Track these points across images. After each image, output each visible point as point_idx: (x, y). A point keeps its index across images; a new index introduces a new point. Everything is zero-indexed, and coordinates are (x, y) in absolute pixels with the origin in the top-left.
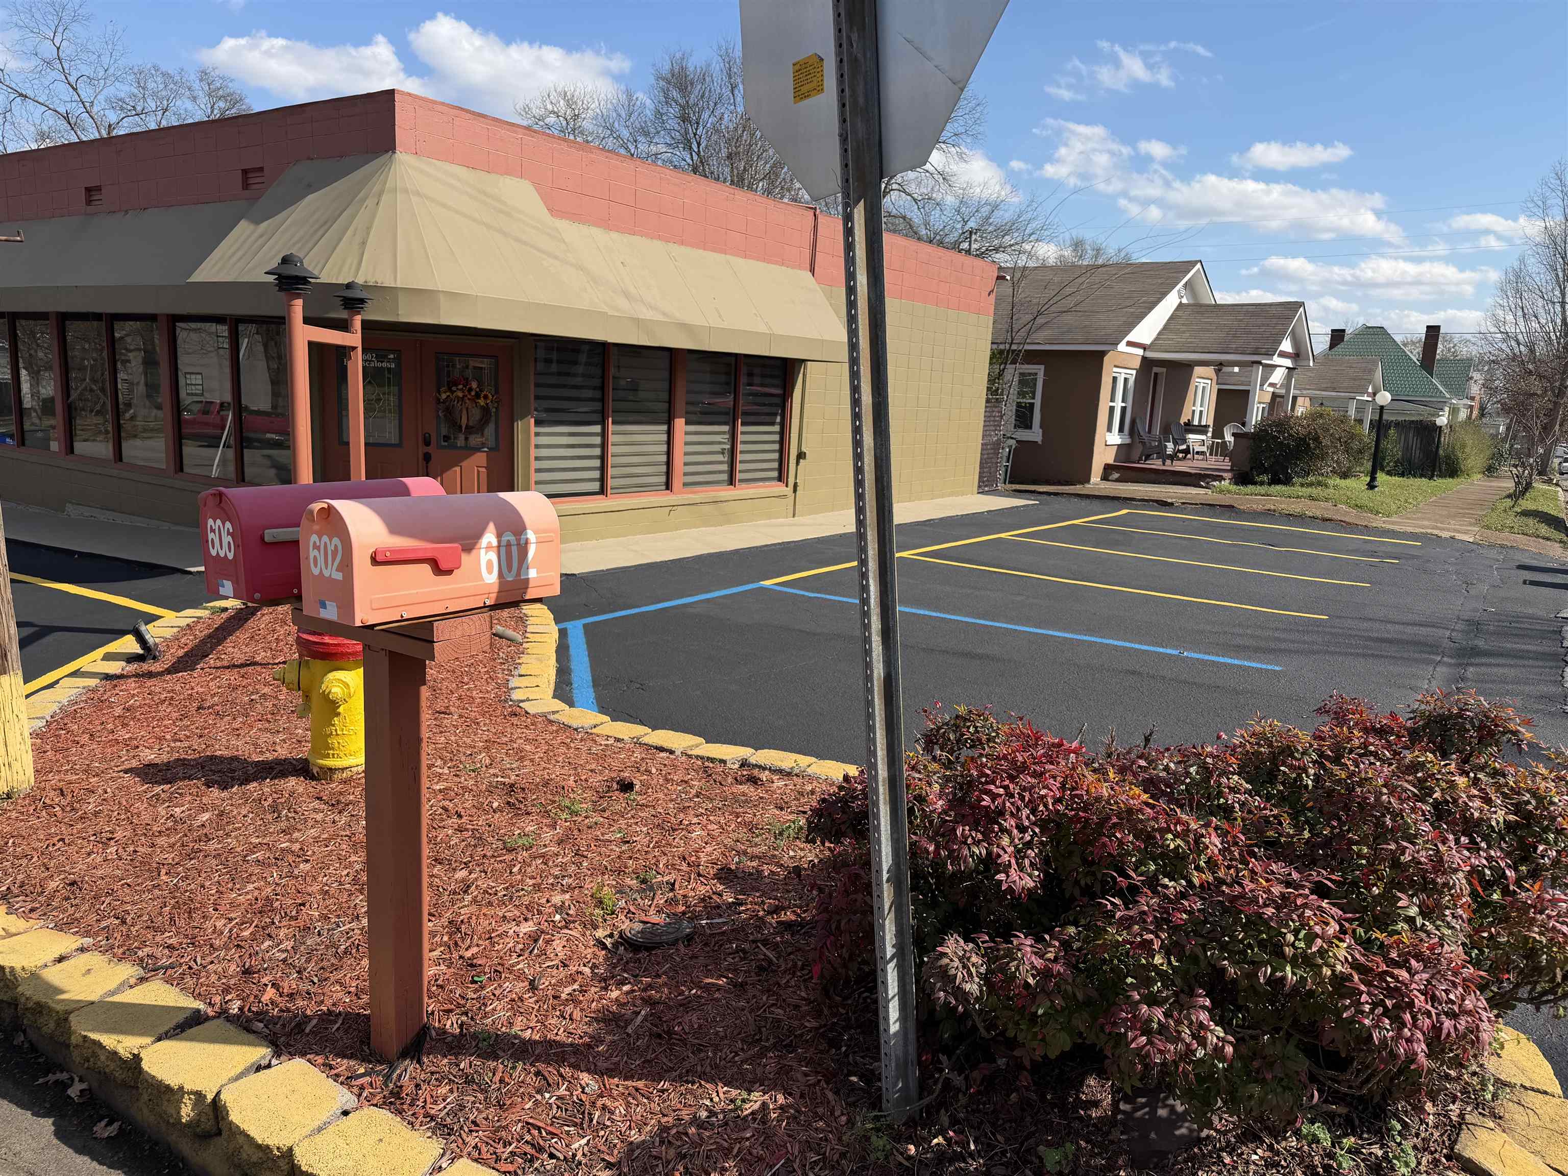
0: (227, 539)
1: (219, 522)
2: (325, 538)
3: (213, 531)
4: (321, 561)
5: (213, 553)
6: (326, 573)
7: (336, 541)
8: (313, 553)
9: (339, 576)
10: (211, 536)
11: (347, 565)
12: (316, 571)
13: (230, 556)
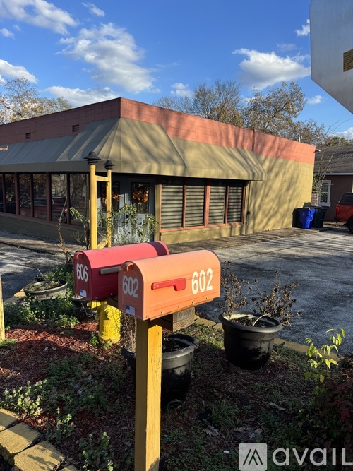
0: (85, 273)
1: (82, 265)
2: (131, 278)
3: (79, 268)
4: (128, 288)
5: (79, 278)
6: (131, 294)
7: (136, 280)
8: (124, 284)
9: (136, 296)
10: (78, 271)
11: (140, 292)
12: (125, 292)
13: (86, 280)
